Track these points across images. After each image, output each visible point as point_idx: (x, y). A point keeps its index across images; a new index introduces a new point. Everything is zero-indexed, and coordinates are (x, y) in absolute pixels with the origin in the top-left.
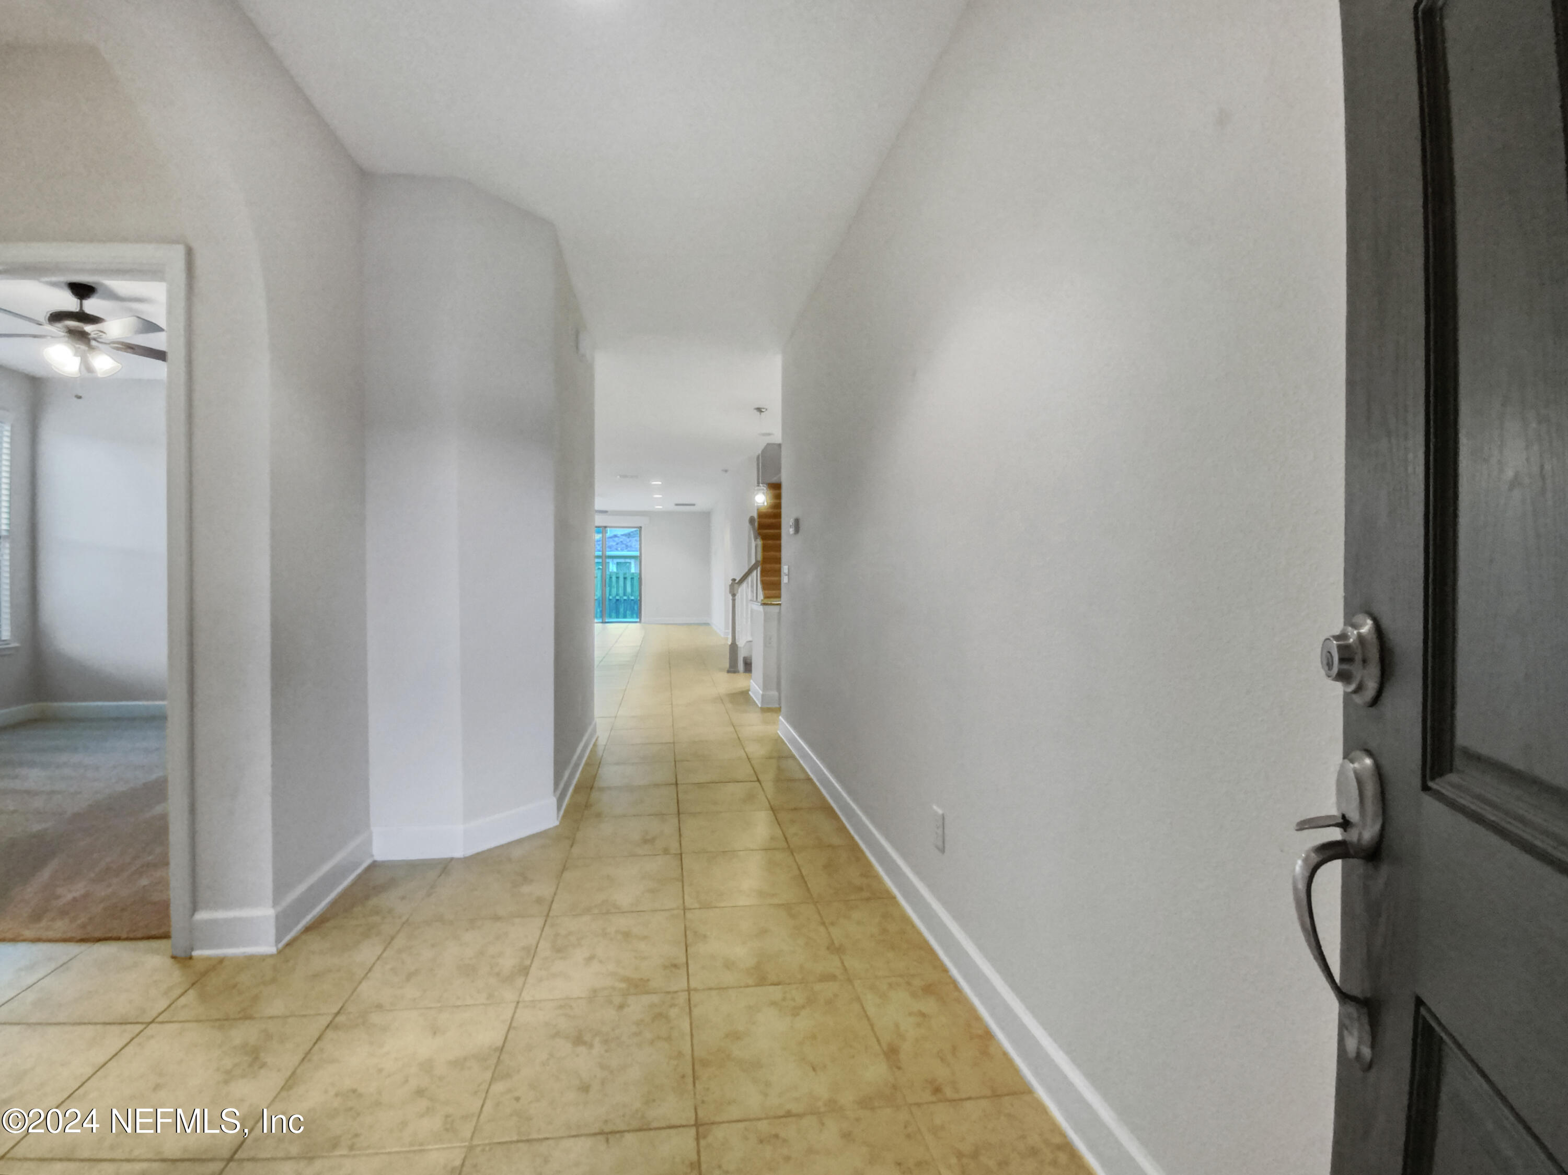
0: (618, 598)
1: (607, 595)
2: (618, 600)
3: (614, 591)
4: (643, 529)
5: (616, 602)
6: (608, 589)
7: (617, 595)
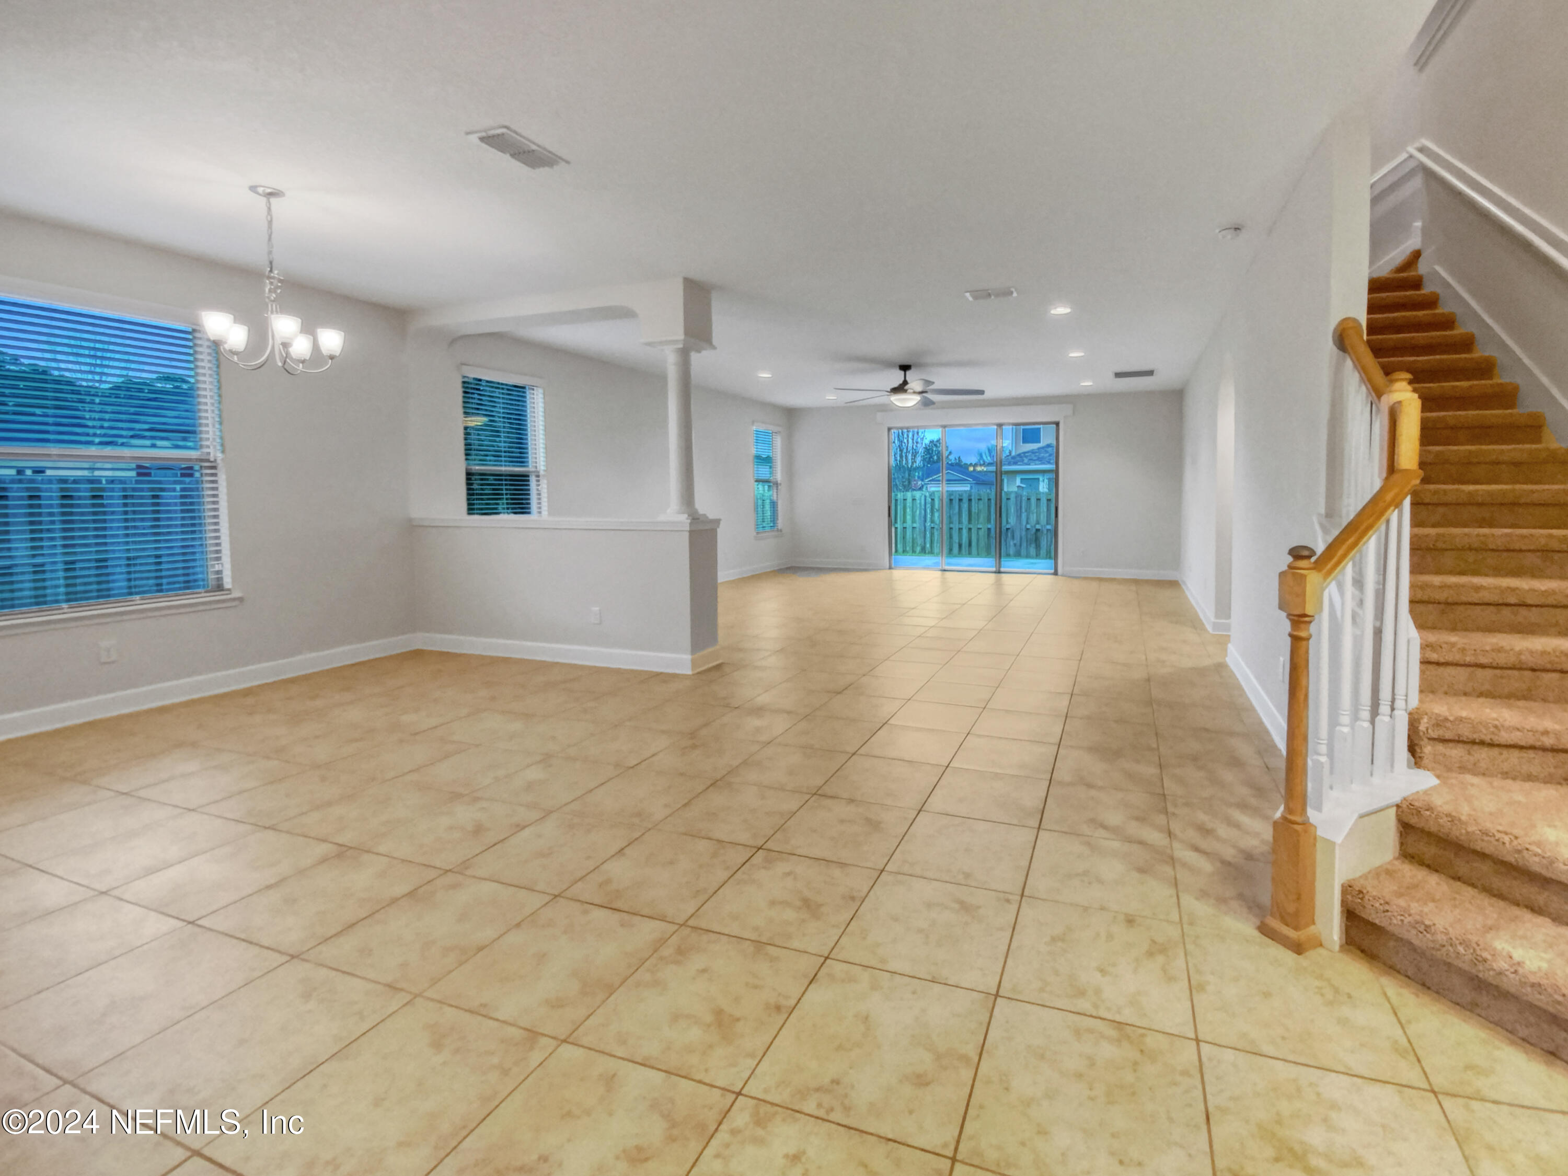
0: (1038, 527)
1: (1024, 523)
2: (1038, 530)
3: (1033, 518)
4: (1061, 426)
5: (1036, 533)
6: (1024, 516)
7: (1038, 523)
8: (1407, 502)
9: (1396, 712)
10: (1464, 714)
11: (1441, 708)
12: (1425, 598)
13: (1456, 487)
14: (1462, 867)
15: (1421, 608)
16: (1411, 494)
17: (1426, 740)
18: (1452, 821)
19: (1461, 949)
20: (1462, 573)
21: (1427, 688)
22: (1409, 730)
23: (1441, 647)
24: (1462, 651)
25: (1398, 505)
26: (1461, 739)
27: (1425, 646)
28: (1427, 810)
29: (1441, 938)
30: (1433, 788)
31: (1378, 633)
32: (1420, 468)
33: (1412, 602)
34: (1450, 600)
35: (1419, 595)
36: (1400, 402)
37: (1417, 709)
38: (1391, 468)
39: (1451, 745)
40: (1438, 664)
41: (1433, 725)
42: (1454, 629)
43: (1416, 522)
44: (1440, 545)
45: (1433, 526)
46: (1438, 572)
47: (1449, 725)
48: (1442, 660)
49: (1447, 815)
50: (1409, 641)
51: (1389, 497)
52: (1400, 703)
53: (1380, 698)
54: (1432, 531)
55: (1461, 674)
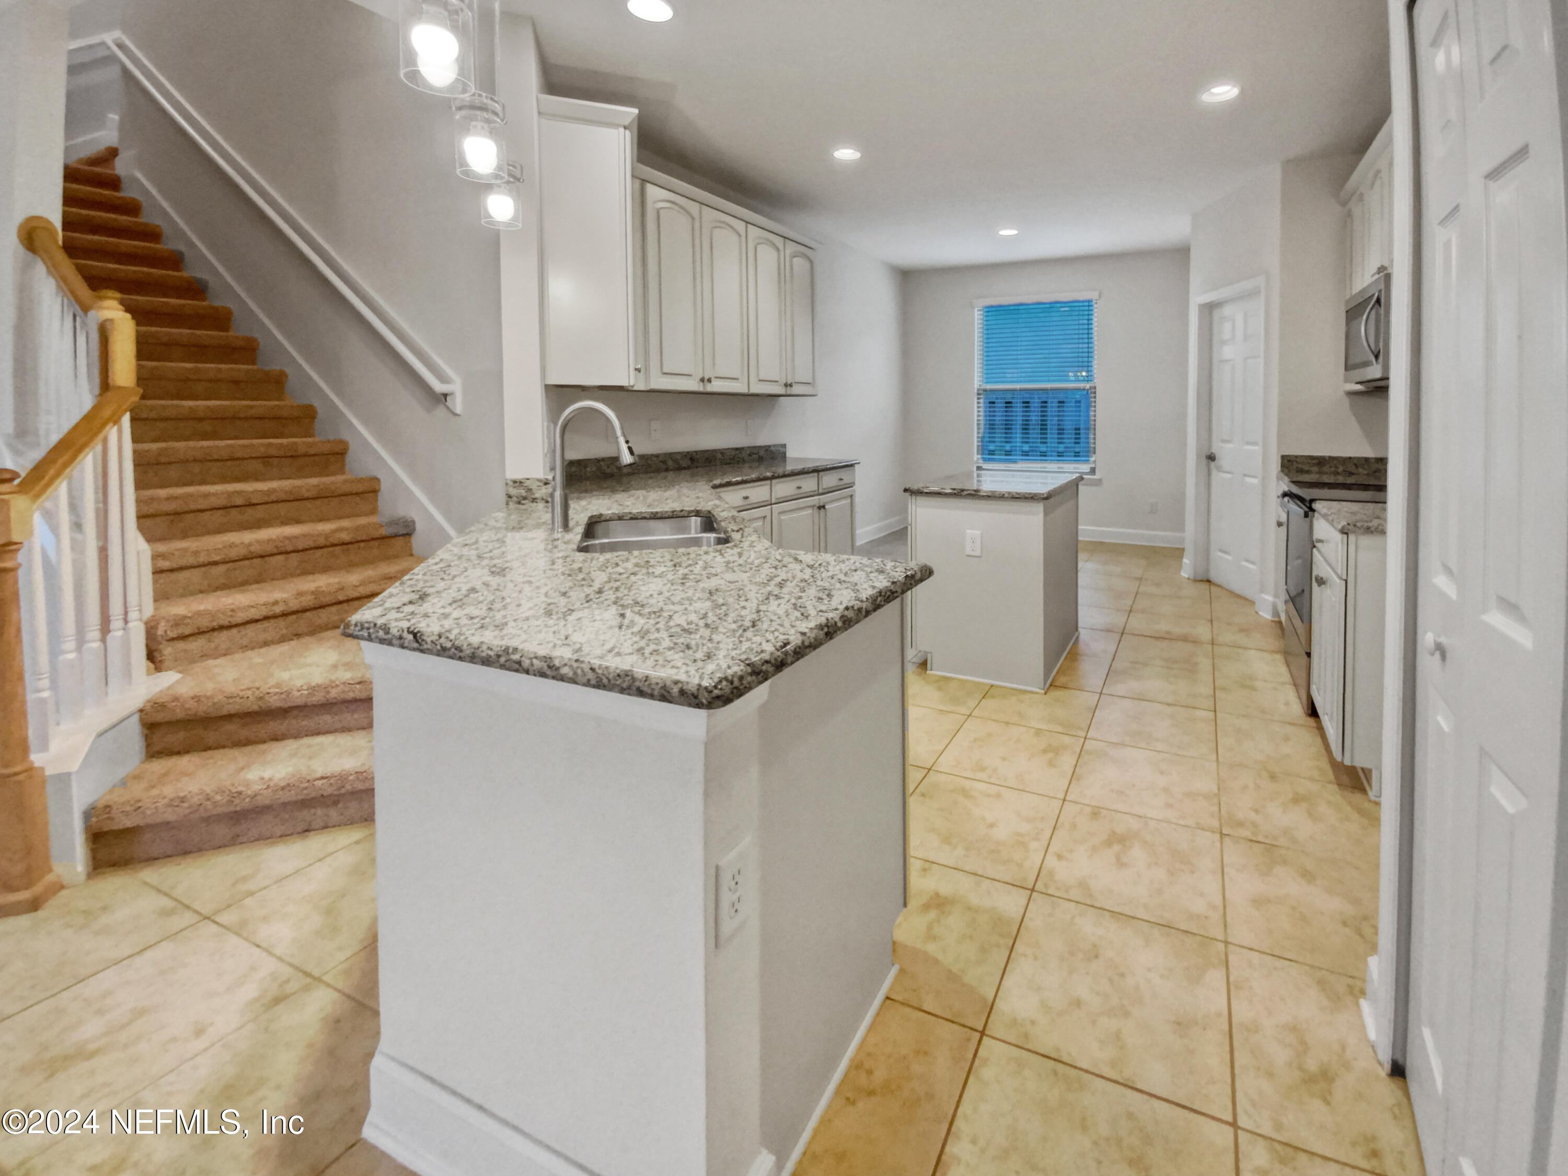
8: (126, 419)
9: (130, 625)
10: (202, 608)
11: (179, 609)
12: (151, 511)
13: (175, 402)
14: (211, 736)
15: (149, 522)
16: (131, 411)
17: (164, 643)
18: (199, 700)
19: (218, 798)
20: (190, 483)
21: (161, 596)
22: (147, 639)
23: (173, 554)
24: (195, 554)
25: (117, 422)
26: (201, 630)
27: (155, 557)
28: (173, 701)
29: (195, 800)
30: (178, 682)
31: (103, 553)
32: (138, 385)
33: (141, 517)
34: (179, 510)
35: (146, 510)
36: (111, 320)
37: (153, 616)
38: (105, 385)
39: (191, 639)
40: (172, 570)
41: (172, 626)
42: (185, 536)
43: (135, 439)
44: (163, 459)
45: (154, 441)
46: (162, 486)
47: (188, 621)
48: (175, 566)
49: (193, 698)
50: (138, 553)
51: (107, 413)
52: (133, 615)
53: (111, 614)
54: (155, 446)
55: (195, 576)
